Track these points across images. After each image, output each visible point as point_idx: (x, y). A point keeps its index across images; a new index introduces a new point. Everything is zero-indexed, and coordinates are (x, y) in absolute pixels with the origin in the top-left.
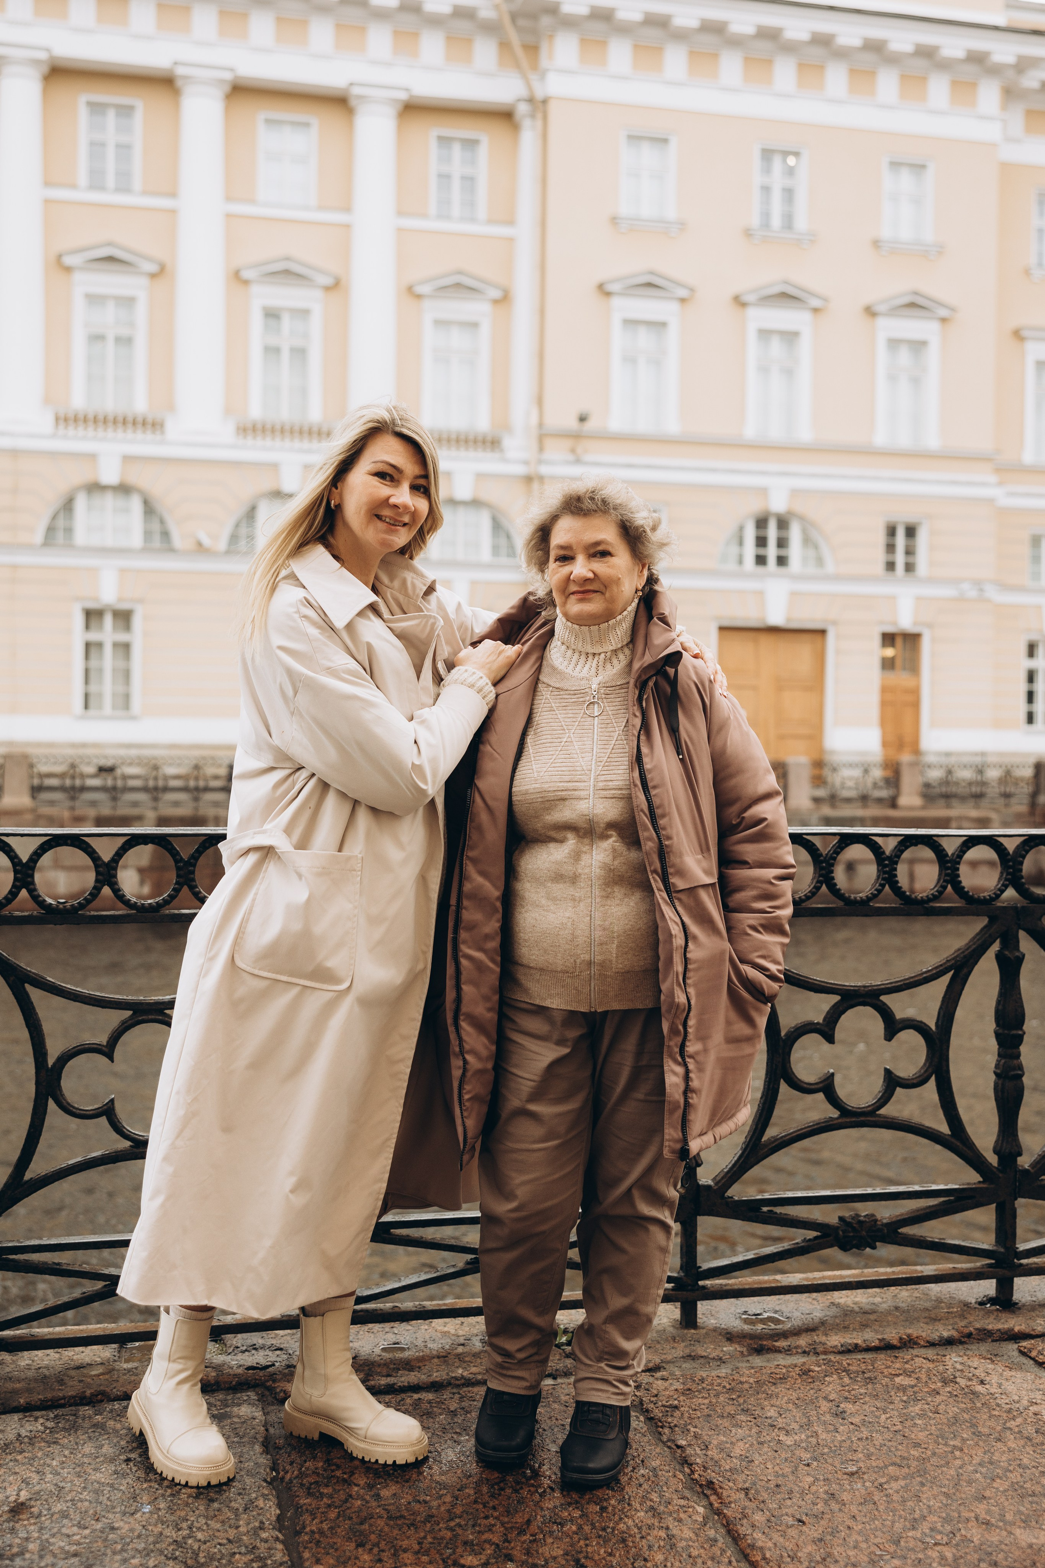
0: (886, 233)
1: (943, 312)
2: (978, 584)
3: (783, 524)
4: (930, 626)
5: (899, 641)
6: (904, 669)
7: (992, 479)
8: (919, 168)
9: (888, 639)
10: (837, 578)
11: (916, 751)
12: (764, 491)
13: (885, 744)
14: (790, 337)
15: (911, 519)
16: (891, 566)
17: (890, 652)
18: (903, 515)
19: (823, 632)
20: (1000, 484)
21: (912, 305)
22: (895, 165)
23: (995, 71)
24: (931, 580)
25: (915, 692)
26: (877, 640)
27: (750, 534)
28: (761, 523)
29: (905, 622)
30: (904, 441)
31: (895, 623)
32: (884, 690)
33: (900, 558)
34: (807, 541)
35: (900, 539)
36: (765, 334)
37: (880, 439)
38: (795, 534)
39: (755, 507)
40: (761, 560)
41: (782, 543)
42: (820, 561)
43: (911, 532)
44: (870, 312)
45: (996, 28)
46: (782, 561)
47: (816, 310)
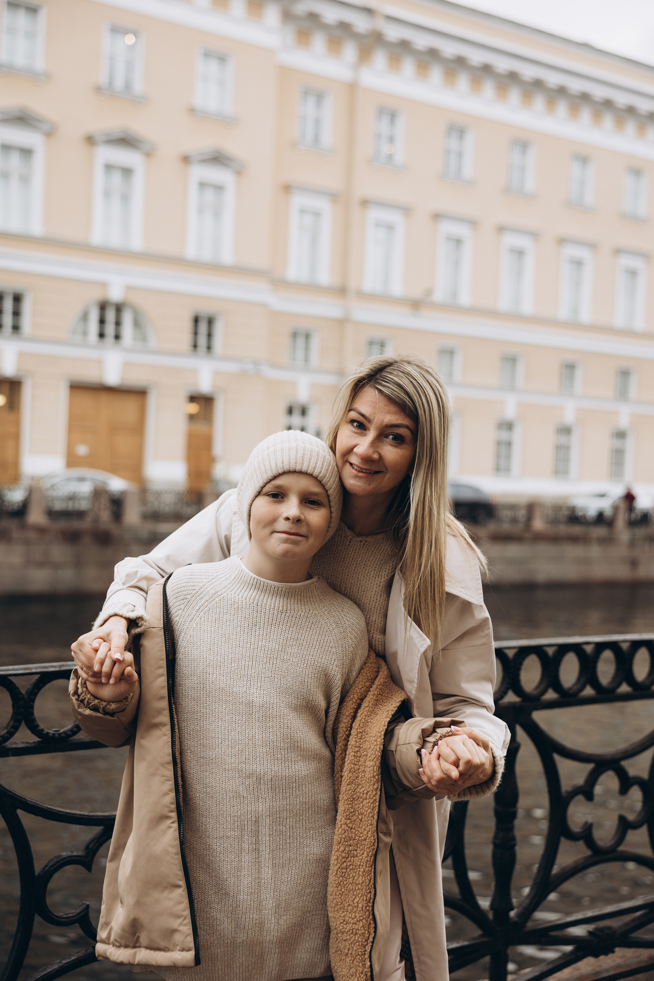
0: (199, 102)
1: (238, 166)
2: (256, 363)
3: (119, 308)
4: (221, 391)
5: (201, 401)
6: (202, 422)
7: (268, 288)
8: (222, 59)
9: (193, 399)
10: (158, 352)
11: (210, 481)
12: (104, 285)
13: (189, 474)
14: (127, 172)
15: (211, 312)
16: (195, 346)
17: (193, 408)
18: (205, 309)
19: (143, 393)
20: (273, 292)
21: (216, 158)
22: (207, 55)
24: (223, 358)
25: (210, 438)
26: (186, 399)
27: (94, 316)
28: (103, 307)
29: (204, 388)
30: (207, 255)
31: (199, 389)
32: (189, 436)
33: (202, 340)
34: (137, 324)
35: (203, 328)
36: (109, 167)
37: (191, 252)
38: (127, 319)
39: (97, 295)
40: (102, 335)
41: (118, 323)
42: (145, 339)
43: (210, 322)
44: (186, 160)
46: (117, 337)
47: (147, 154)
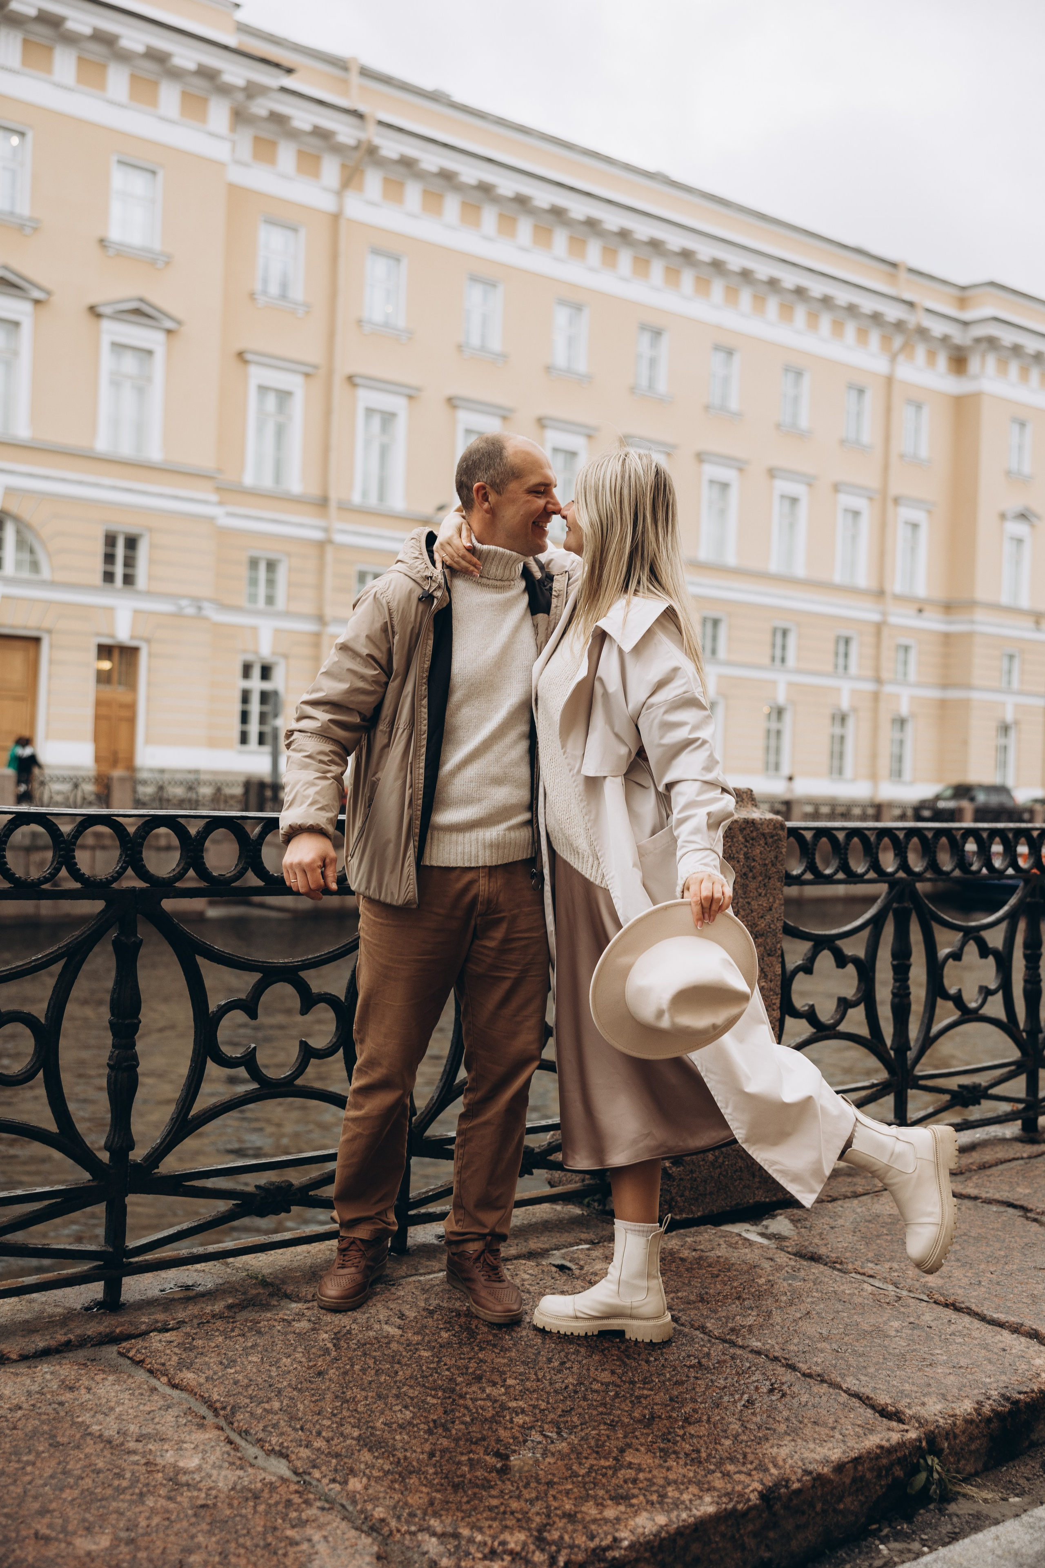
0: (113, 234)
1: (169, 324)
2: (197, 601)
4: (148, 641)
5: (116, 654)
6: (120, 683)
7: (214, 497)
8: (149, 172)
9: (105, 651)
10: (52, 584)
11: (131, 768)
13: (98, 759)
14: (11, 326)
15: (133, 530)
16: (109, 577)
17: (106, 665)
18: (124, 525)
19: (36, 641)
20: (221, 503)
21: (137, 312)
22: (124, 165)
23: (225, 90)
24: (149, 594)
25: (132, 707)
26: (94, 651)
29: (123, 635)
30: (126, 450)
31: (112, 636)
32: (99, 703)
33: (119, 570)
34: (21, 543)
35: (120, 551)
37: (102, 445)
38: (9, 536)
42: (35, 566)
43: (131, 543)
44: (94, 312)
45: (226, 48)
47: (37, 302)
